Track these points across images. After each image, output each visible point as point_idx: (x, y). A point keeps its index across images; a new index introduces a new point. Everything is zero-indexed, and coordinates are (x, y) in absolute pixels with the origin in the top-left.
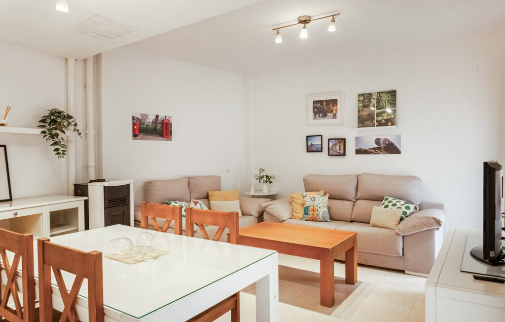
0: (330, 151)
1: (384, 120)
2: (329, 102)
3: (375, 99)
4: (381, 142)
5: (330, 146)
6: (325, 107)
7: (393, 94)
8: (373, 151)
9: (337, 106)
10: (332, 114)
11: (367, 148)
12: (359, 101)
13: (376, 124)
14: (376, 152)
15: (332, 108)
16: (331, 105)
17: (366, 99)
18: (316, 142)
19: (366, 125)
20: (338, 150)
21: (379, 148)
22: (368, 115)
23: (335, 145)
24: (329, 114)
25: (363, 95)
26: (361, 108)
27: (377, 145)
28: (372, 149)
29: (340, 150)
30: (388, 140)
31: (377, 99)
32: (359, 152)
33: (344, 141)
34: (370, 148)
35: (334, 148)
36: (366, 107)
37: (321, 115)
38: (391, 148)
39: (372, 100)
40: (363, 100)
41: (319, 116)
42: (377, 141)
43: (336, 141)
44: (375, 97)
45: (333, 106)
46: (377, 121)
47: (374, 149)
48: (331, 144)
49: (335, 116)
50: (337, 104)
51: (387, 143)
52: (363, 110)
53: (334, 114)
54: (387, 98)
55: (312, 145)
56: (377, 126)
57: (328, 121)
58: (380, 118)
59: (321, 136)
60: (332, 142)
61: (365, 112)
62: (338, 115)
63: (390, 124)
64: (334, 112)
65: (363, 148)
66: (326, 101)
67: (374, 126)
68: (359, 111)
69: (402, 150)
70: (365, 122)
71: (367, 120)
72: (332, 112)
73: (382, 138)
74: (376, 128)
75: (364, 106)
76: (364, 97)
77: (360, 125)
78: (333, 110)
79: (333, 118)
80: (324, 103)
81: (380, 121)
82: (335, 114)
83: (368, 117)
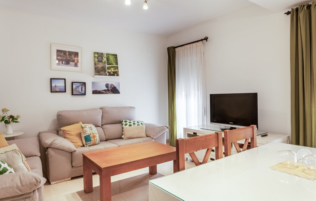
0: (74, 91)
1: (113, 72)
2: (71, 53)
3: (105, 57)
4: (109, 86)
5: (74, 87)
6: (68, 57)
7: (116, 57)
8: (104, 92)
9: (78, 57)
10: (73, 63)
11: (100, 90)
12: (95, 57)
13: (108, 74)
14: (106, 92)
15: (74, 59)
16: (73, 56)
17: (100, 56)
18: (60, 84)
19: (101, 74)
20: (80, 91)
21: (108, 90)
22: (102, 67)
23: (78, 87)
24: (71, 63)
25: (98, 53)
26: (97, 62)
27: (107, 88)
28: (104, 90)
29: (82, 91)
30: (113, 85)
31: (107, 58)
32: (95, 92)
33: (84, 84)
34: (103, 90)
35: (77, 90)
36: (100, 62)
37: (64, 62)
38: (114, 90)
39: (103, 58)
40: (98, 57)
41: (62, 63)
42: (107, 86)
43: (79, 84)
44: (105, 56)
45: (75, 57)
46: (108, 72)
47: (105, 90)
48: (74, 86)
49: (76, 65)
50: (78, 56)
51: (112, 87)
52: (98, 64)
53: (75, 63)
54: (112, 58)
55: (56, 86)
56: (108, 75)
57: (70, 68)
58: (110, 71)
59: (65, 79)
60: (75, 84)
61: (100, 65)
62: (79, 64)
63: (116, 75)
64: (76, 61)
65: (98, 90)
66: (69, 52)
67: (106, 75)
68: (95, 64)
69: (120, 91)
70: (100, 72)
71: (102, 71)
72: (74, 61)
73: (110, 83)
74: (108, 76)
75: (99, 61)
76: (98, 55)
77: (97, 73)
78: (75, 60)
79: (75, 66)
80: (67, 53)
81: (110, 72)
82: (77, 63)
83: (102, 69)
